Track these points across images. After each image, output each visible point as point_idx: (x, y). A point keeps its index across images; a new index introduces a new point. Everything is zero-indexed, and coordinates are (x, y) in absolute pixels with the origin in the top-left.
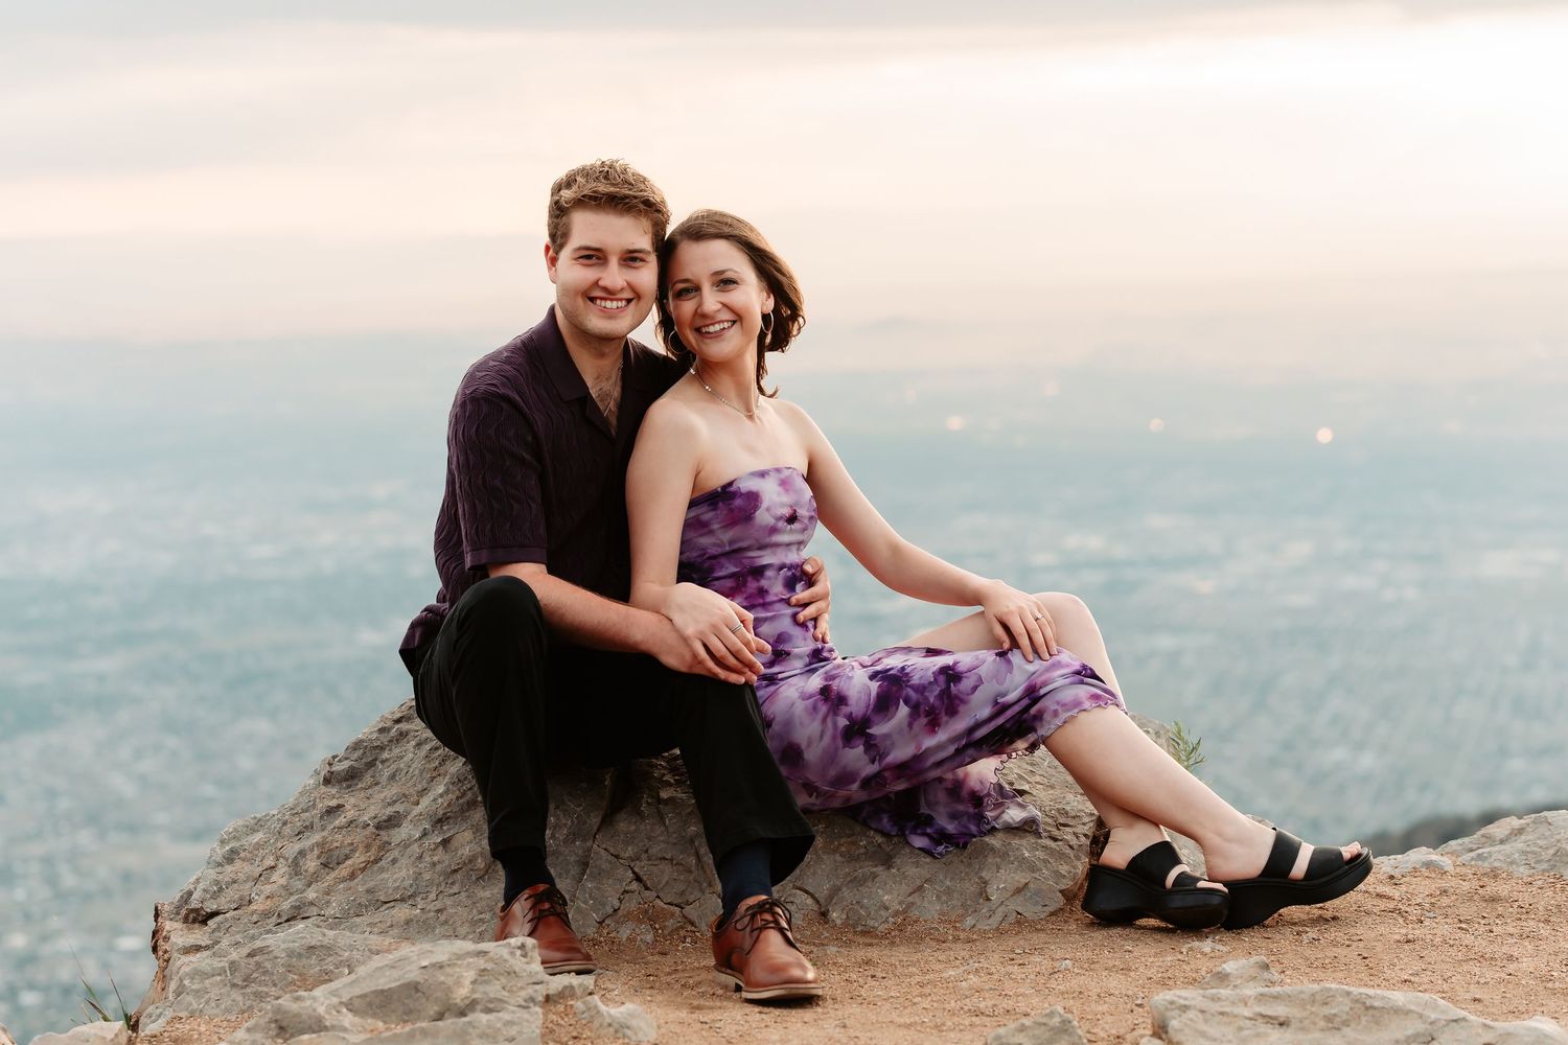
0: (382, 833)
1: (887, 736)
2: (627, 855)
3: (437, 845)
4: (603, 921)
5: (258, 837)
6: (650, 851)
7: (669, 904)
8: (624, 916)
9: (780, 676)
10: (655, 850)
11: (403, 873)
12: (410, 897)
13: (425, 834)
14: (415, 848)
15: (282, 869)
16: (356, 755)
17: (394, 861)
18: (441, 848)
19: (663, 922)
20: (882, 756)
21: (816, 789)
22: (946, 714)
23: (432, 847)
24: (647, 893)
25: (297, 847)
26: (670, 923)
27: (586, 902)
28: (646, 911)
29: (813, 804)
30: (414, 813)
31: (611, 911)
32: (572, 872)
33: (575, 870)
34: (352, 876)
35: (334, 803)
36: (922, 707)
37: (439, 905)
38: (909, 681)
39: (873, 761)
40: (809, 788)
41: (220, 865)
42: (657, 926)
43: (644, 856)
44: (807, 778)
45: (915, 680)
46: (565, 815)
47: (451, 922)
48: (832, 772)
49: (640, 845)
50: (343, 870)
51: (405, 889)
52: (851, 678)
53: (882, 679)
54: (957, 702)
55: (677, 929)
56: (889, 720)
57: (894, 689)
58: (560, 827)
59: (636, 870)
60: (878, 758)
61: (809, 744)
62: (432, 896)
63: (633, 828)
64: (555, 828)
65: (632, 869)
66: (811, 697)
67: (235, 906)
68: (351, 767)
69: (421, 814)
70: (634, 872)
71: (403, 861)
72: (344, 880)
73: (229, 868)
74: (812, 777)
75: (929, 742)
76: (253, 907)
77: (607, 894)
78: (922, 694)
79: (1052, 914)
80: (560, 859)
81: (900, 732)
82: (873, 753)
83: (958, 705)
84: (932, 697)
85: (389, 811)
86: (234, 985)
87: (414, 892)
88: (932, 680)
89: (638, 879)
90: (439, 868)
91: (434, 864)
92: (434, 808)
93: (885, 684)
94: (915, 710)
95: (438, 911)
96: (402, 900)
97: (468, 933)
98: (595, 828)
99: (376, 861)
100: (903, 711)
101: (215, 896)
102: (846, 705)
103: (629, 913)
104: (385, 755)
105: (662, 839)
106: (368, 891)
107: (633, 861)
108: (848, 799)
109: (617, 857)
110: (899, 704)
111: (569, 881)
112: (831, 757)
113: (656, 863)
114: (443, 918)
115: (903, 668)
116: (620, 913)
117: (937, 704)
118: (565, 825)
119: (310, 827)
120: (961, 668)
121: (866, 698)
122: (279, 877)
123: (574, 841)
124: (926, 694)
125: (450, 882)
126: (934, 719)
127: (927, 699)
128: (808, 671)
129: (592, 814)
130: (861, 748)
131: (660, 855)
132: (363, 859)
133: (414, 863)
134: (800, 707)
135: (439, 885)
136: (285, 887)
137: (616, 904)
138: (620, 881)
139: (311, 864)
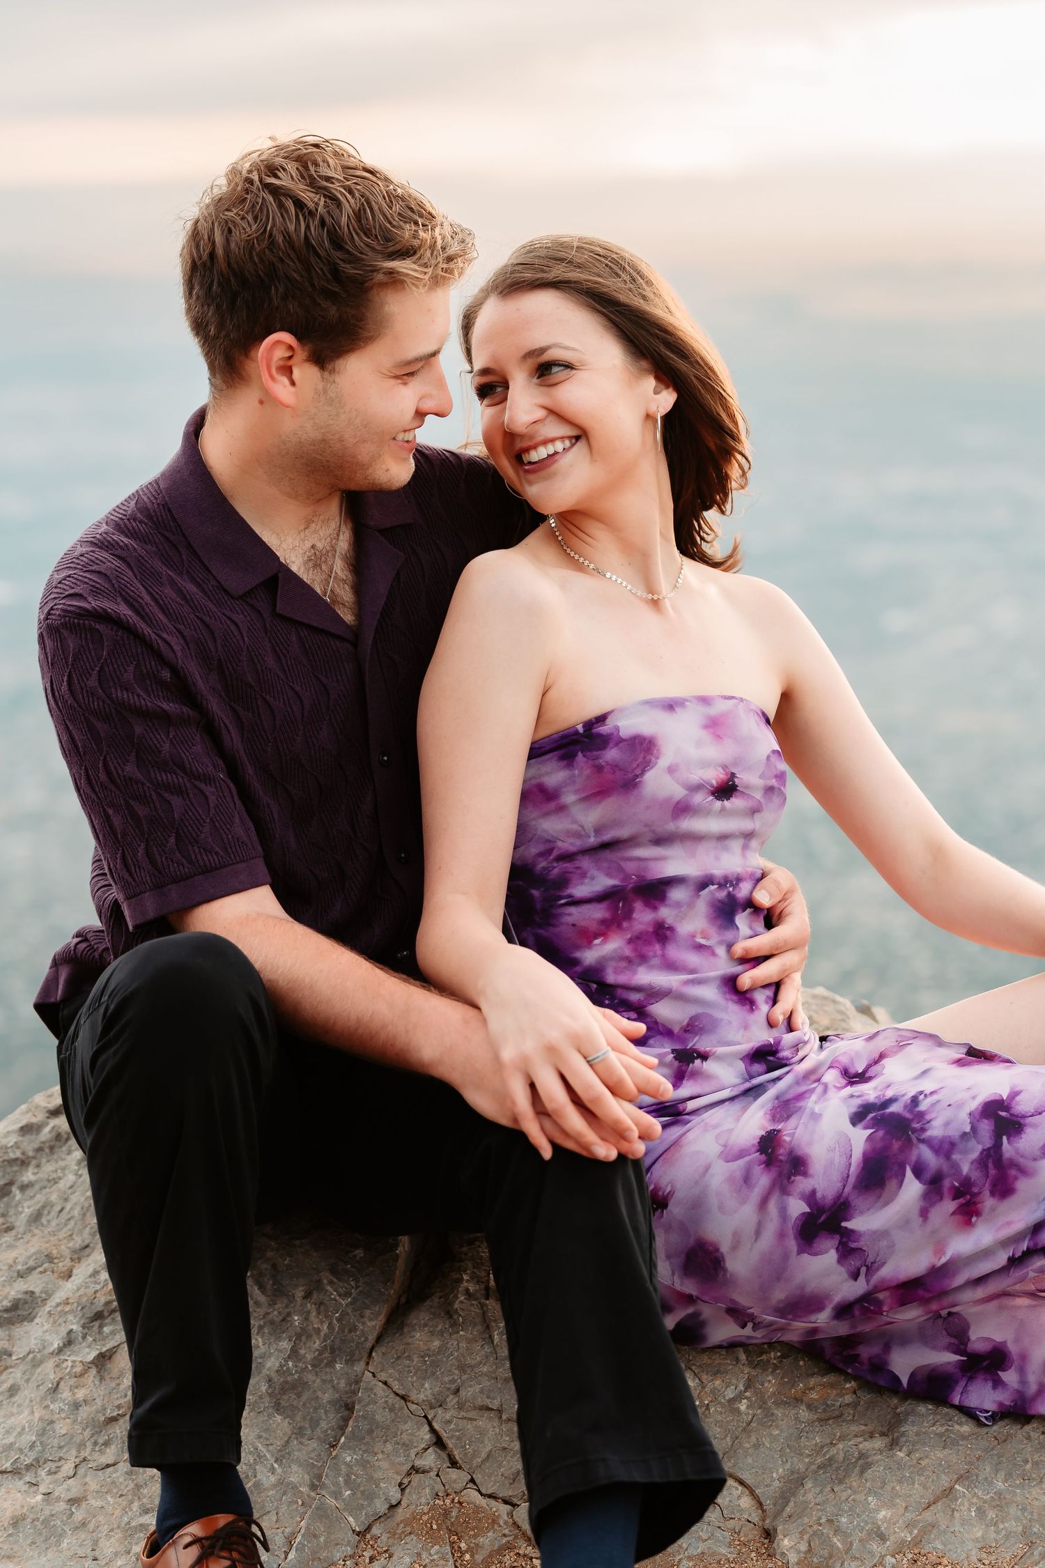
1: (883, 1234)
2: (422, 1397)
3: (87, 1367)
4: (369, 1528)
6: (462, 1393)
7: (490, 1496)
8: (407, 1522)
9: (691, 1105)
10: (469, 1392)
11: (24, 1417)
12: (29, 1467)
13: (69, 1342)
14: (48, 1371)
18: (94, 1371)
19: (475, 1536)
20: (871, 1269)
21: (752, 1318)
22: (993, 1194)
23: (79, 1369)
24: (454, 1474)
26: (488, 1540)
27: (337, 1495)
28: (446, 1513)
29: (749, 1337)
30: (59, 1296)
31: (381, 1507)
32: (323, 1424)
33: (328, 1421)
36: (947, 1183)
37: (74, 1487)
38: (923, 1130)
39: (855, 1276)
40: (737, 1314)
42: (463, 1545)
43: (452, 1401)
44: (732, 1301)
45: (936, 1130)
46: (319, 1313)
47: (91, 1526)
48: (779, 1294)
49: (446, 1379)
51: (21, 1450)
52: (816, 1117)
53: (876, 1123)
54: (1013, 1172)
55: (501, 1550)
56: (886, 1204)
57: (896, 1145)
58: (309, 1337)
59: (436, 1426)
60: (863, 1270)
61: (735, 1247)
62: (68, 1467)
63: (437, 1343)
64: (299, 1336)
65: (430, 1424)
66: (741, 1154)
69: (66, 1302)
70: (433, 1430)
71: (28, 1393)
74: (743, 1300)
75: (963, 1244)
77: (379, 1475)
78: (948, 1157)
80: (304, 1398)
81: (905, 1224)
82: (854, 1262)
83: (1016, 1178)
84: (966, 1163)
85: (17, 1289)
87: (37, 1459)
88: (968, 1129)
89: (439, 1443)
90: (84, 1412)
91: (76, 1406)
92: (91, 1291)
93: (881, 1133)
94: (934, 1186)
95: (73, 1501)
96: (15, 1472)
97: (116, 1554)
98: (372, 1338)
100: (912, 1189)
102: (805, 1174)
103: (415, 1517)
104: (29, 1176)
105: (485, 1369)
107: (432, 1408)
108: (815, 1331)
109: (404, 1398)
110: (904, 1175)
111: (313, 1444)
112: (776, 1270)
113: (470, 1415)
114: (79, 1515)
115: (915, 1101)
116: (401, 1513)
117: (976, 1175)
118: (318, 1331)
120: (1024, 1105)
121: (844, 1160)
123: (331, 1364)
124: (955, 1157)
125: (101, 1441)
126: (968, 1204)
127: (956, 1167)
128: (746, 1092)
129: (368, 1312)
130: (832, 1256)
131: (479, 1402)
133: (43, 1399)
134: (720, 1175)
135: (82, 1446)
137: (395, 1494)
138: (407, 1446)
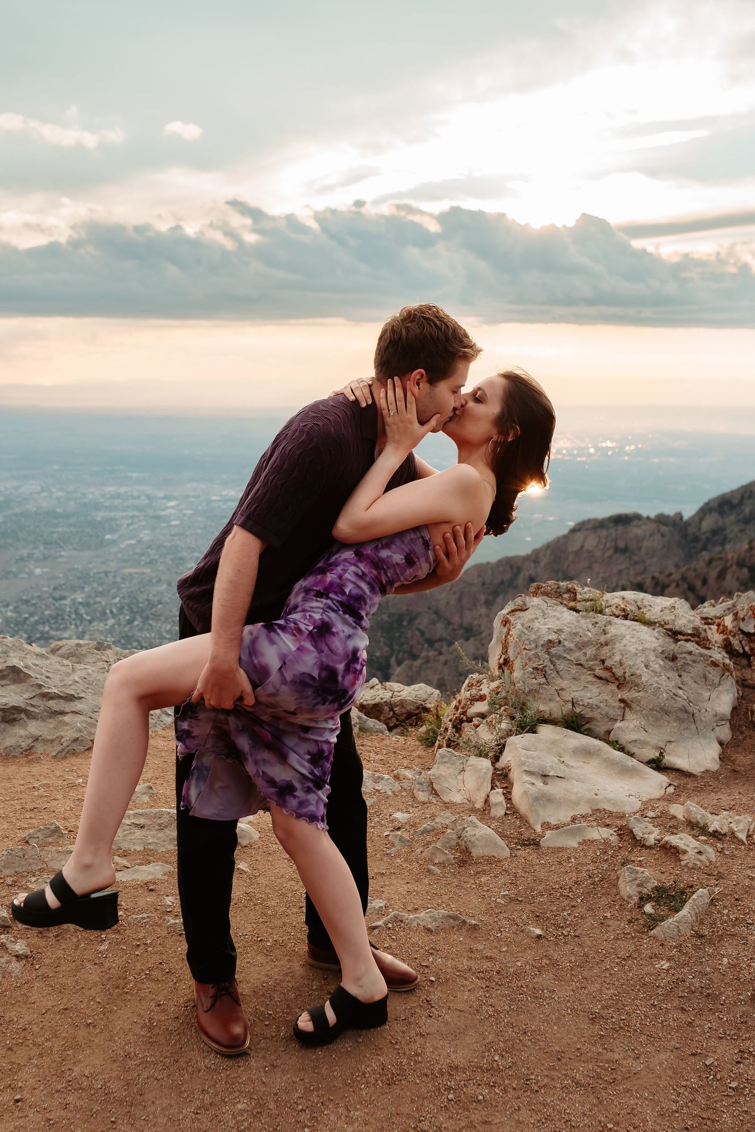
79: (86, 750)
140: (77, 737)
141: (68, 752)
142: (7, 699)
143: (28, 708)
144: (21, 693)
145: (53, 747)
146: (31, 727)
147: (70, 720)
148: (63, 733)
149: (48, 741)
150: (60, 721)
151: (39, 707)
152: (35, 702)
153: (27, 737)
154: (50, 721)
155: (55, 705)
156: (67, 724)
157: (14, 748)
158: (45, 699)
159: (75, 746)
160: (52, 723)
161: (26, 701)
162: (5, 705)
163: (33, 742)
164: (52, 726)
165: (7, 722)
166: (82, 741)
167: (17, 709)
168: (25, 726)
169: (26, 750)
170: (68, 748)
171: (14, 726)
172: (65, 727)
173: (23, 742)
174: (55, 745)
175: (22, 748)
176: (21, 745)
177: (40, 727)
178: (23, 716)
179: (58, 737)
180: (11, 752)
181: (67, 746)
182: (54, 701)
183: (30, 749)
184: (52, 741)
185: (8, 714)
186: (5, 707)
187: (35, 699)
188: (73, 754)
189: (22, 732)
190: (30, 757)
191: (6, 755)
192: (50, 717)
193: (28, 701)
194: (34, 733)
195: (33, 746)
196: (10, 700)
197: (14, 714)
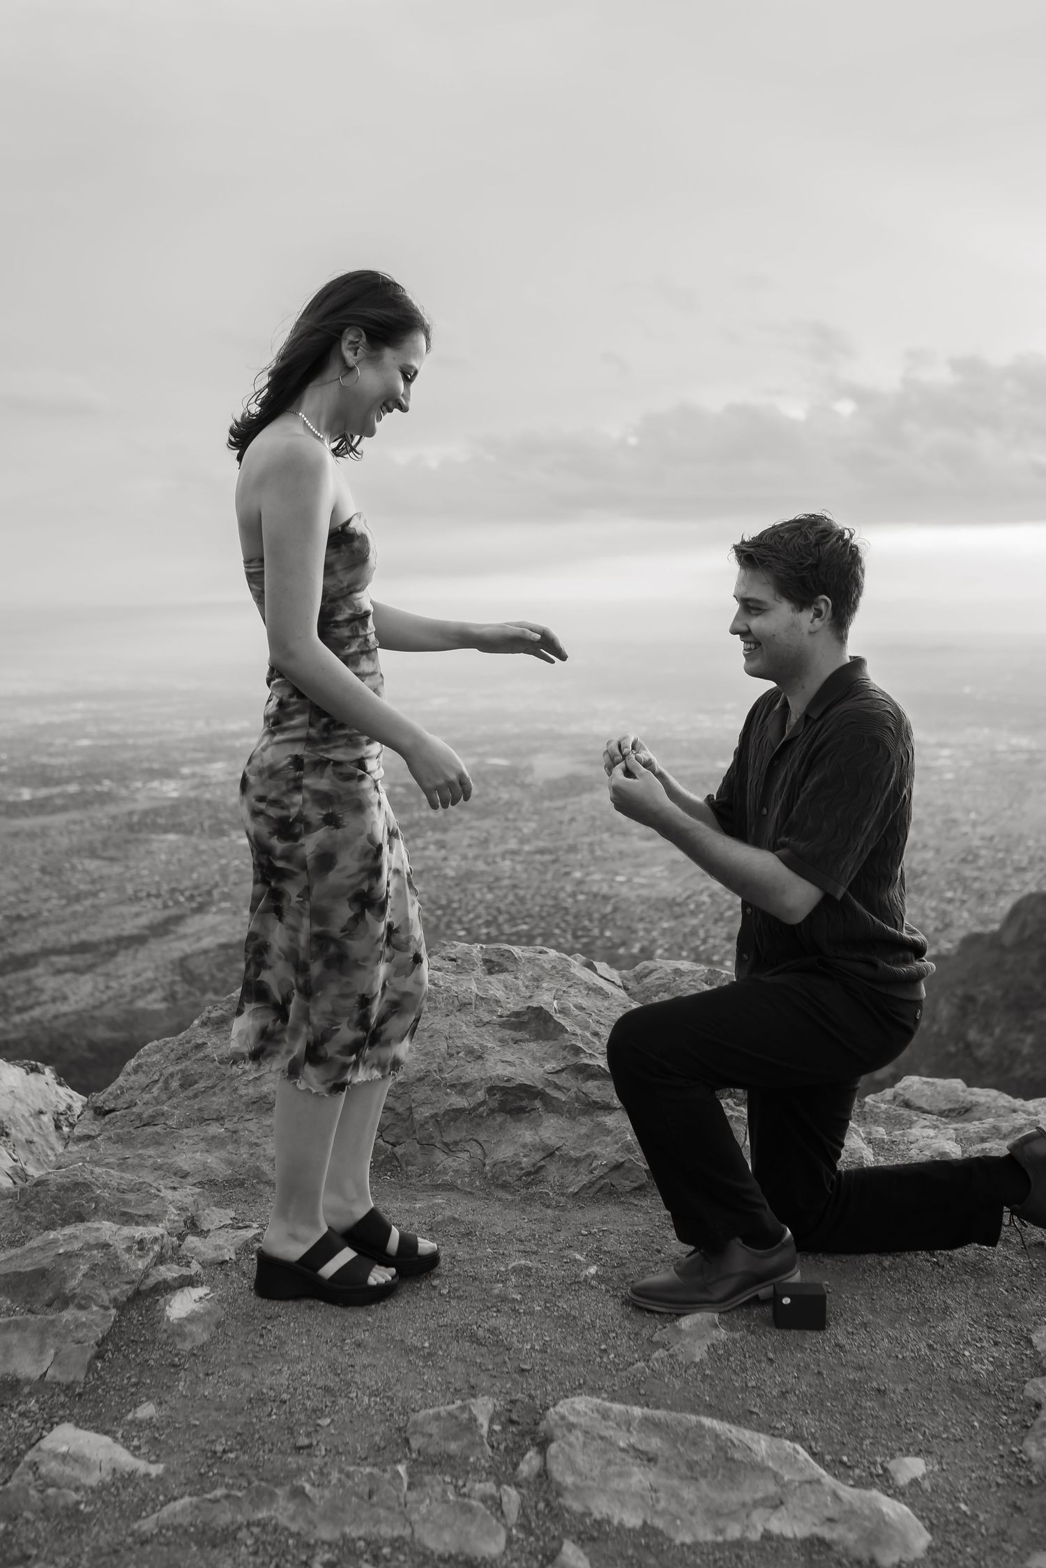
0: (223, 1067)
5: (156, 1057)
11: (223, 1100)
15: (160, 1084)
16: (227, 1007)
17: (223, 1089)
25: (171, 1069)
34: (196, 1096)
35: (200, 1041)
41: (129, 1074)
50: (190, 1092)
62: (235, 1119)
67: (125, 1106)
68: (222, 1015)
72: (189, 1098)
73: (133, 1078)
76: (134, 1110)
79: (635, 1189)
86: (17, 1208)
99: (212, 1087)
101: (117, 1097)
106: (200, 1110)
119: (185, 1056)
122: (155, 1091)
132: (204, 1085)
136: (155, 1098)
139: (175, 1084)
140: (622, 1160)
141: (600, 1189)
142: (513, 1069)
143: (548, 1090)
144: (544, 1059)
145: (577, 1173)
146: (546, 1127)
147: (615, 1124)
148: (597, 1149)
149: (570, 1160)
150: (599, 1124)
151: (569, 1090)
152: (564, 1080)
153: (535, 1148)
154: (583, 1120)
155: (596, 1091)
156: (608, 1132)
157: (508, 1167)
158: (580, 1077)
159: (615, 1179)
160: (584, 1125)
161: (546, 1076)
162: (508, 1081)
163: (544, 1158)
164: (583, 1130)
165: (507, 1113)
166: (630, 1170)
167: (527, 1091)
168: (536, 1125)
169: (528, 1174)
170: (603, 1182)
171: (520, 1120)
172: (604, 1138)
173: (525, 1156)
174: (581, 1170)
175: (522, 1169)
176: (520, 1163)
177: (563, 1129)
178: (538, 1104)
179: (588, 1156)
180: (502, 1173)
181: (601, 1177)
182: (596, 1083)
183: (537, 1172)
184: (578, 1161)
185: (511, 1098)
186: (507, 1085)
187: (564, 1074)
188: (610, 1193)
189: (528, 1136)
190: (534, 1189)
191: (493, 1177)
192: (584, 1113)
193: (551, 1077)
194: (548, 1142)
195: (544, 1166)
196: (519, 1071)
197: (522, 1099)
